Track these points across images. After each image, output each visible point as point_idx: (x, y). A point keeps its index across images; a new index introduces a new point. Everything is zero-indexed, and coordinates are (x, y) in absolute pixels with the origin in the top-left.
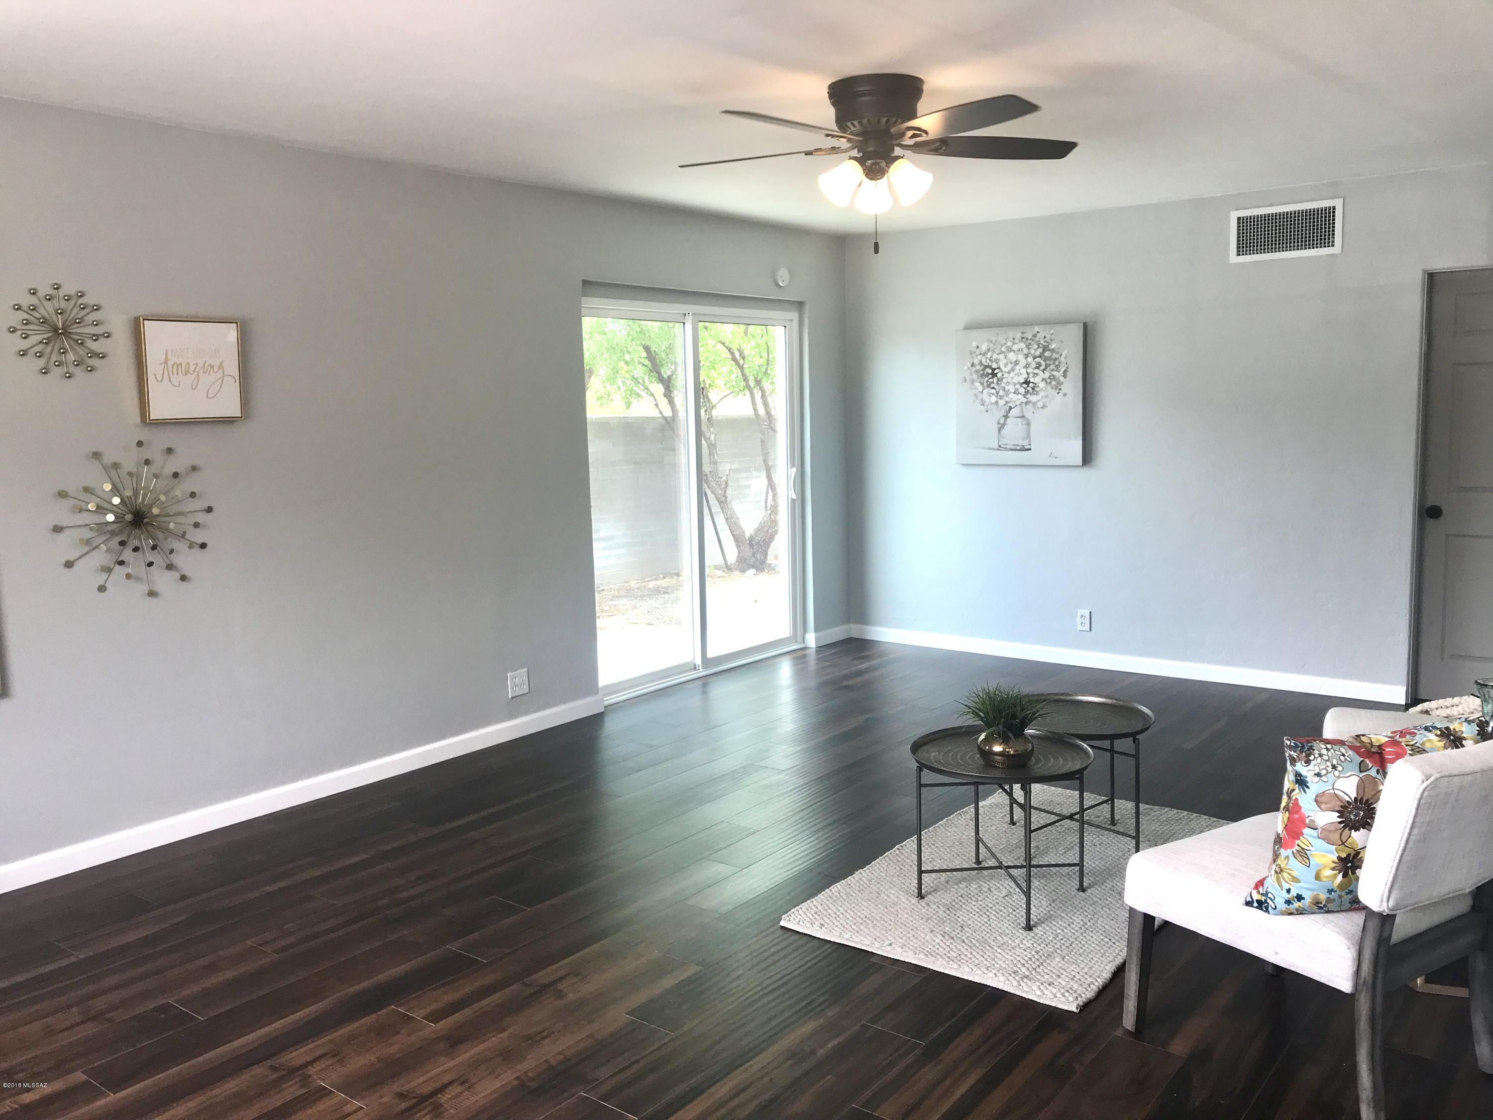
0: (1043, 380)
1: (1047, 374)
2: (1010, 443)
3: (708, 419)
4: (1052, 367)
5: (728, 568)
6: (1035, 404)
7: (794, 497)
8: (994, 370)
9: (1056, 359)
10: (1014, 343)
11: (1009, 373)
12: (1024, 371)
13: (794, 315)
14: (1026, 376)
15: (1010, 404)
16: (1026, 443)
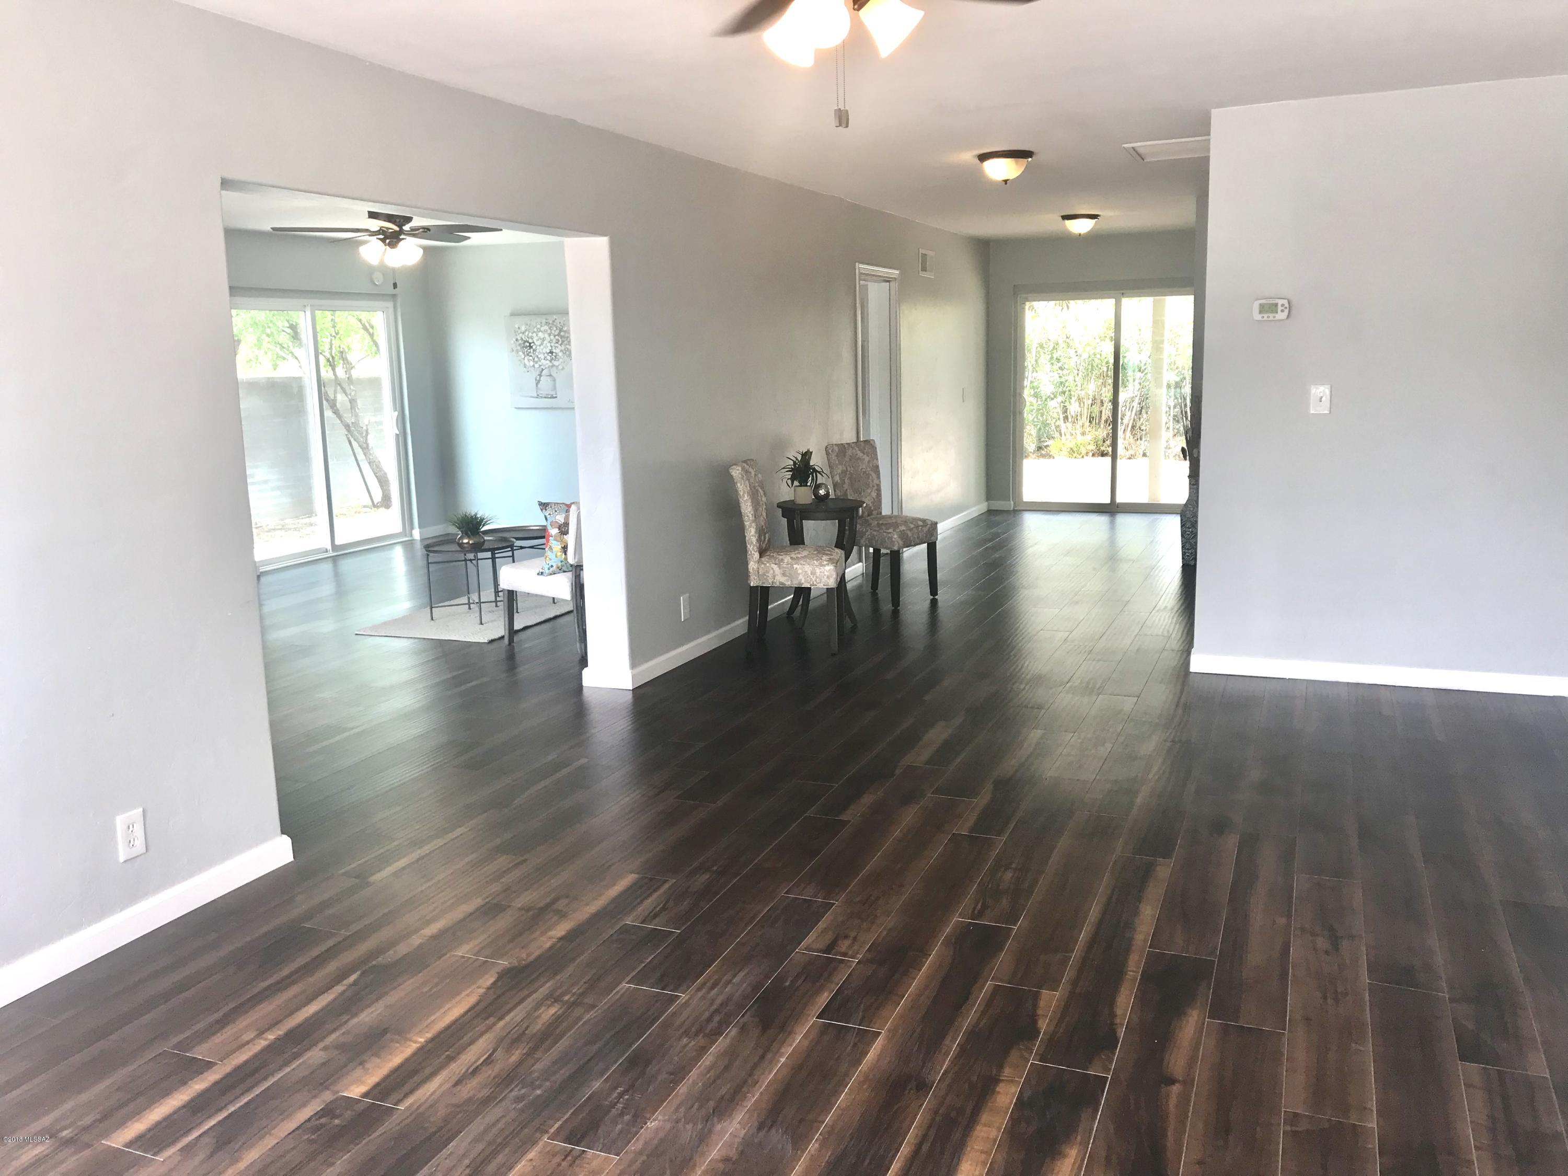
0: (561, 351)
1: (563, 348)
2: (543, 392)
3: (348, 378)
4: (566, 342)
5: (374, 506)
6: (557, 367)
7: (398, 433)
8: (530, 343)
9: (568, 337)
10: (541, 326)
11: (540, 346)
12: (549, 345)
13: (390, 304)
14: (550, 348)
15: (542, 367)
16: (553, 393)
